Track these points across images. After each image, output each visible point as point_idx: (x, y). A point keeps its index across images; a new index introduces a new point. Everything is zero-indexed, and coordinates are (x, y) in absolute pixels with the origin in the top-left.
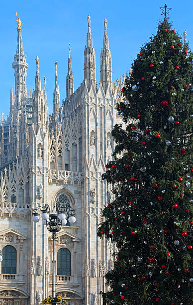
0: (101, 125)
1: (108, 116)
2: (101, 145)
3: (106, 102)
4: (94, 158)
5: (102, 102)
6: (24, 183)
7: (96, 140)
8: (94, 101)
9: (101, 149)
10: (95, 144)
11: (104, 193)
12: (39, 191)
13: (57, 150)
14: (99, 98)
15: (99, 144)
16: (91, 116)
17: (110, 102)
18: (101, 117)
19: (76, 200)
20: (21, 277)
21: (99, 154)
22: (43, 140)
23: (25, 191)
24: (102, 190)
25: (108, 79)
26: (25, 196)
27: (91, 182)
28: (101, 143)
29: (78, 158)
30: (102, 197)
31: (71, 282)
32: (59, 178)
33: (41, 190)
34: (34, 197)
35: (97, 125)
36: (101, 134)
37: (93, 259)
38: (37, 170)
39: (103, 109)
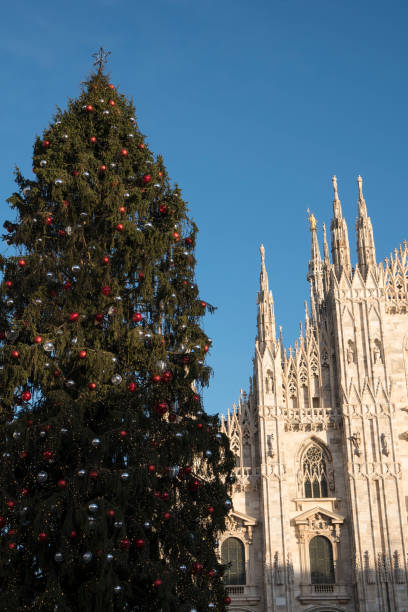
0: (363, 330)
1: (372, 314)
2: (365, 361)
3: (368, 294)
4: (355, 382)
5: (361, 294)
6: (251, 435)
7: (355, 354)
8: (348, 295)
9: (366, 367)
10: (355, 360)
11: (376, 437)
12: (269, 444)
13: (299, 378)
14: (356, 290)
15: (361, 359)
16: (346, 318)
17: (375, 293)
18: (362, 318)
19: (334, 455)
20: (253, 590)
21: (363, 376)
22: (273, 363)
23: (253, 447)
24: (372, 433)
25: (368, 260)
26: (253, 454)
27: (352, 421)
28: (365, 357)
29: (332, 385)
30: (373, 445)
31: (335, 594)
32: (304, 420)
33: (274, 443)
34: (263, 455)
35: (355, 330)
36: (364, 344)
37: (367, 552)
38: (267, 411)
39: (364, 306)
